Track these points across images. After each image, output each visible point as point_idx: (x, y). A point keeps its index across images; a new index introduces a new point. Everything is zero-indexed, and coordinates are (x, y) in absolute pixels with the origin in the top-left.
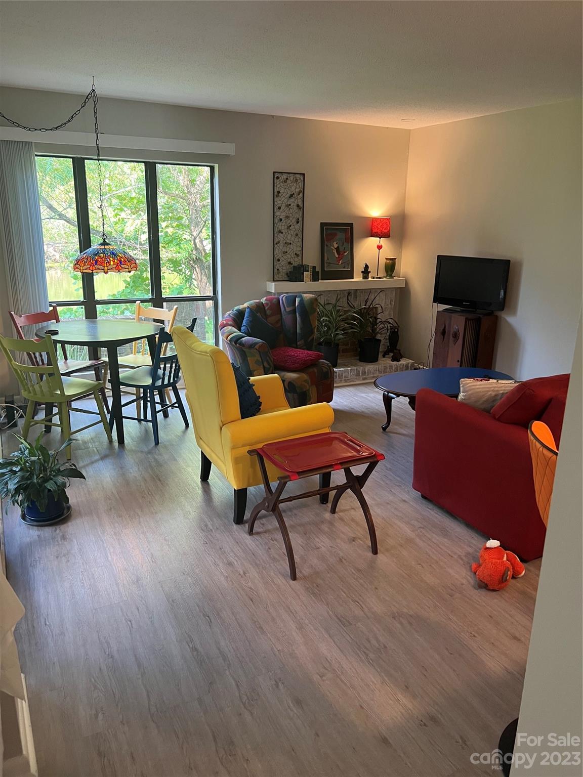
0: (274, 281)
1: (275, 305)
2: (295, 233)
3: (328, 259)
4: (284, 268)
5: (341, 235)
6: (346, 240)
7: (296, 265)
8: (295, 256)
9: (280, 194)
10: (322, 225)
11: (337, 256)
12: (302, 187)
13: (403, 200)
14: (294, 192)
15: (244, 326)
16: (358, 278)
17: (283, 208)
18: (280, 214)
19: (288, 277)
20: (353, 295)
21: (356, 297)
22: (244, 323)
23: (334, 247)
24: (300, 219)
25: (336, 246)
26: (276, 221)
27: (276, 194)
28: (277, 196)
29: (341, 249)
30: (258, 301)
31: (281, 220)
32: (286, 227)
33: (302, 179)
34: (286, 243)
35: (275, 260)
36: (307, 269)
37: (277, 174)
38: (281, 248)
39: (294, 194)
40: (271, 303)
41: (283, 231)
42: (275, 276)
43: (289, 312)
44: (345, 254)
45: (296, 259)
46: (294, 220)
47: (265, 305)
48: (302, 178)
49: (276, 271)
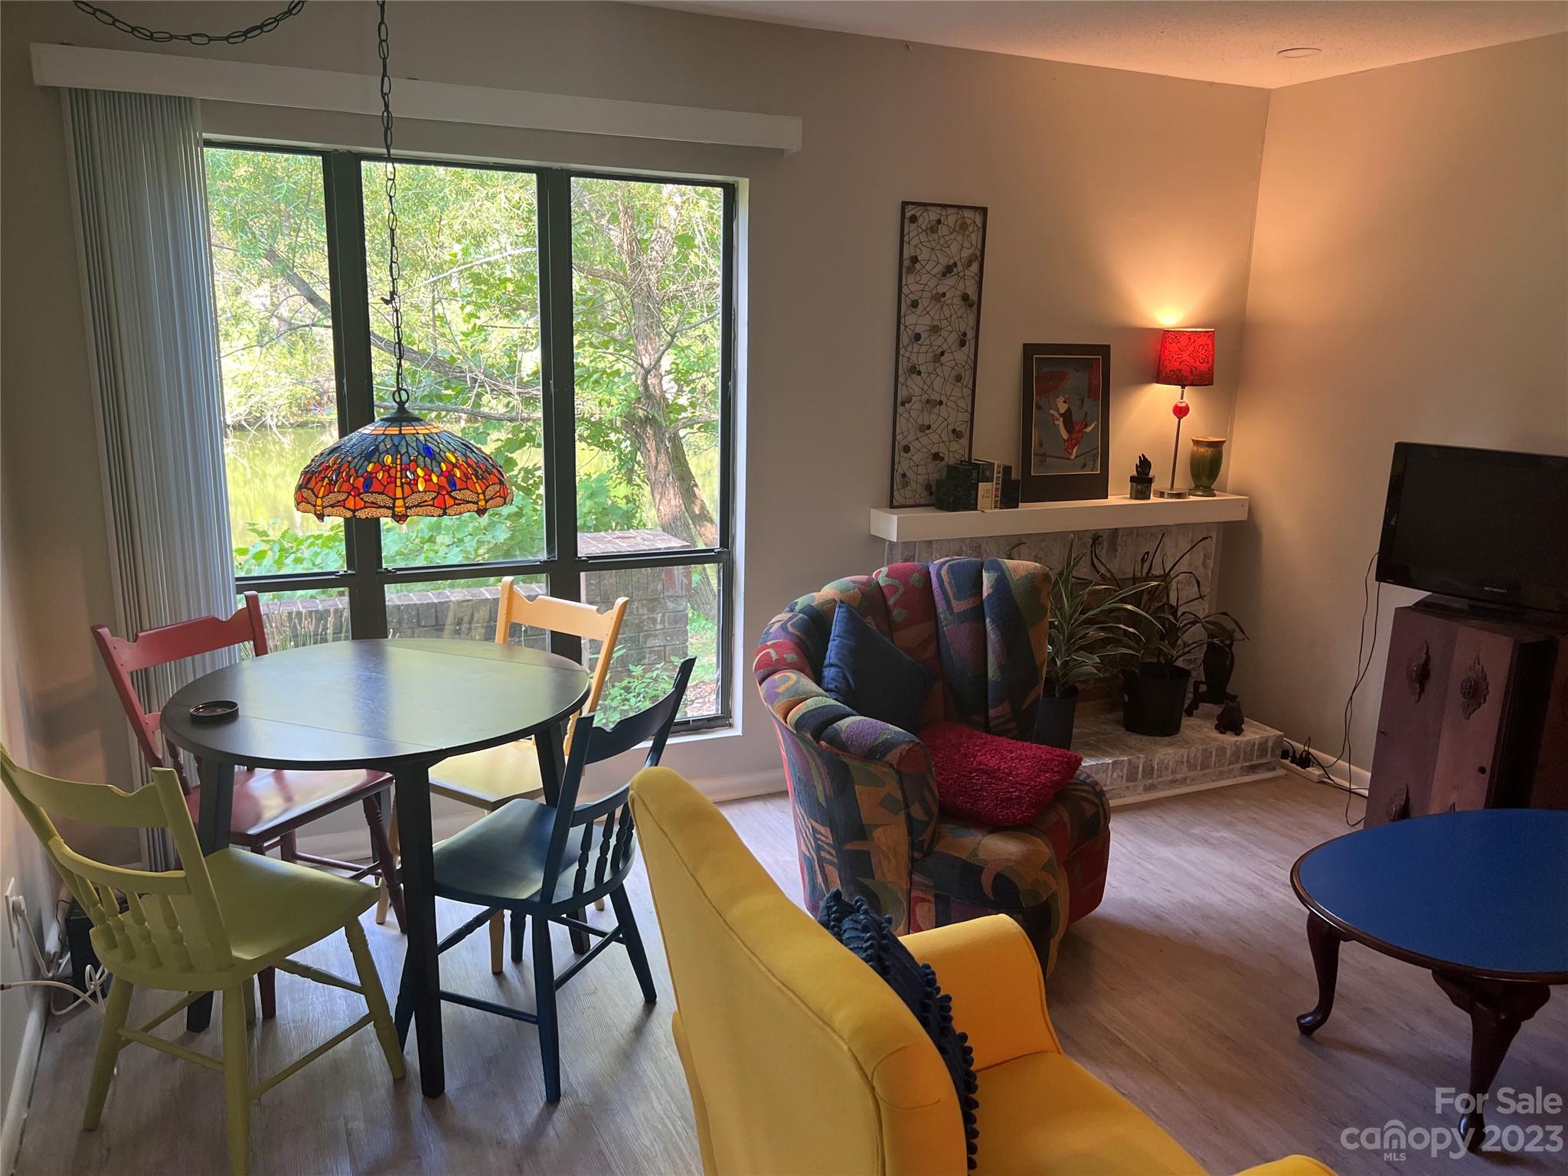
0: (892, 506)
1: (919, 595)
2: (954, 373)
3: (1041, 445)
4: (919, 470)
5: (1076, 380)
6: (1092, 391)
7: (952, 462)
8: (952, 436)
9: (918, 266)
10: (1029, 350)
11: (1065, 435)
12: (979, 246)
13: (1240, 282)
14: (957, 259)
15: (831, 665)
16: (1118, 497)
17: (924, 303)
18: (917, 321)
19: (931, 494)
20: (1105, 544)
21: (1113, 548)
22: (832, 654)
23: (1058, 412)
24: (970, 335)
25: (1063, 408)
26: (905, 339)
27: (907, 265)
28: (910, 270)
29: (1077, 417)
30: (863, 578)
31: (917, 337)
32: (930, 356)
33: (980, 225)
34: (928, 401)
35: (898, 448)
36: (988, 473)
37: (910, 207)
38: (915, 411)
39: (955, 264)
40: (906, 584)
41: (922, 369)
42: (896, 493)
43: (963, 617)
44: (1089, 429)
45: (954, 446)
46: (953, 338)
47: (886, 591)
48: (979, 222)
49: (898, 478)
